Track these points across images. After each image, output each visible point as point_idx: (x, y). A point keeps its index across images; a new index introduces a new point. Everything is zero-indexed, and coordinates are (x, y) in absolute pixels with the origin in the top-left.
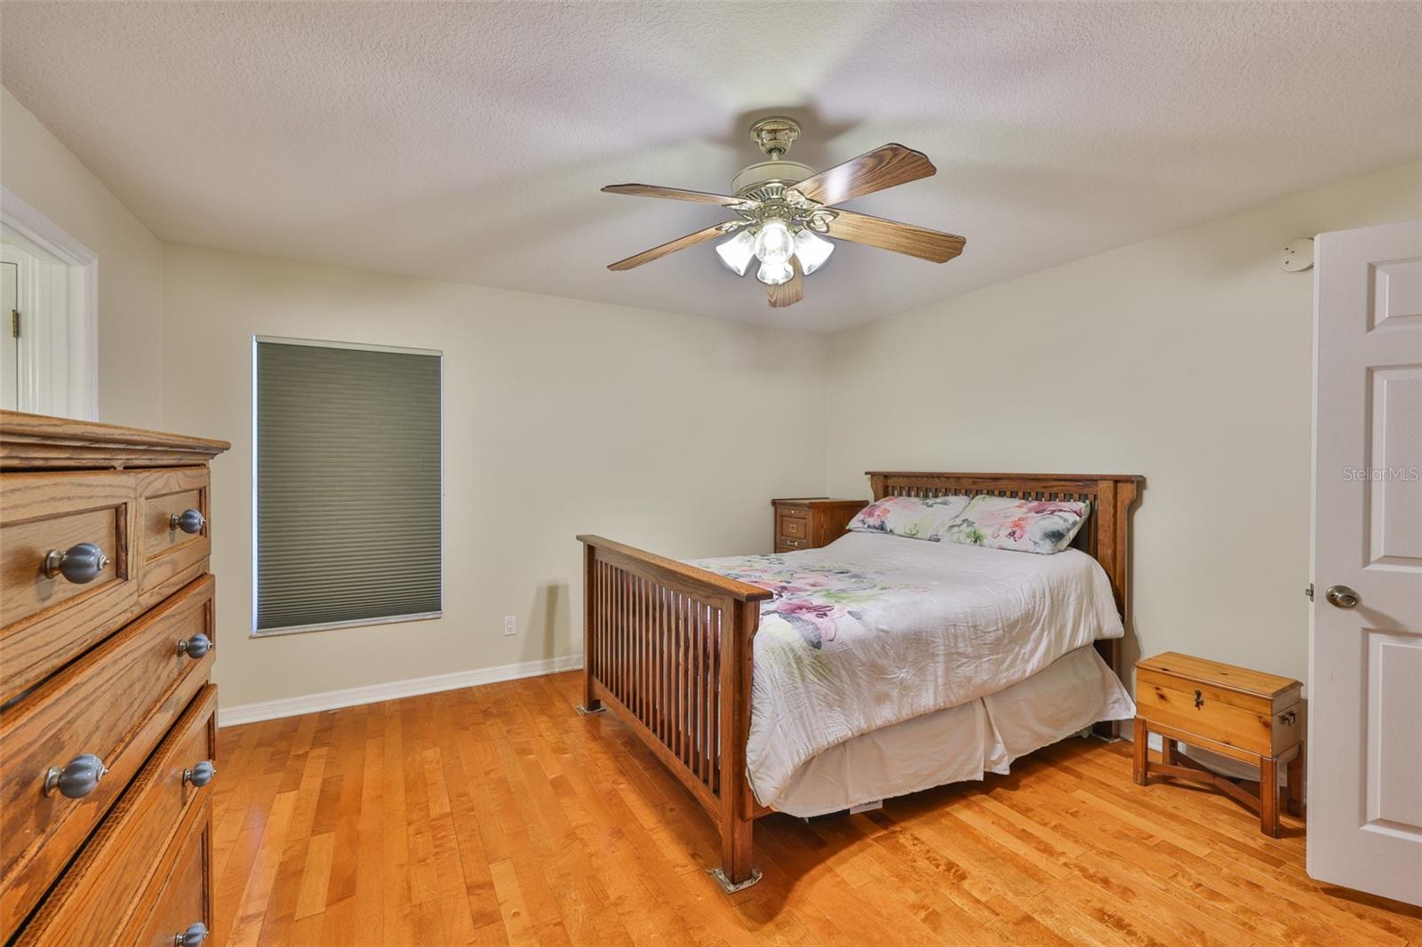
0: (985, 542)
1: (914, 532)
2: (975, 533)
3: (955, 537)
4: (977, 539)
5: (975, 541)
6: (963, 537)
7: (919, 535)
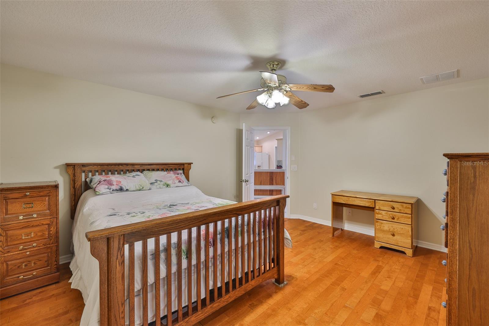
0: (171, 186)
1: (141, 188)
2: (166, 184)
3: (158, 187)
4: (168, 186)
5: (167, 186)
6: (161, 186)
7: (144, 189)
